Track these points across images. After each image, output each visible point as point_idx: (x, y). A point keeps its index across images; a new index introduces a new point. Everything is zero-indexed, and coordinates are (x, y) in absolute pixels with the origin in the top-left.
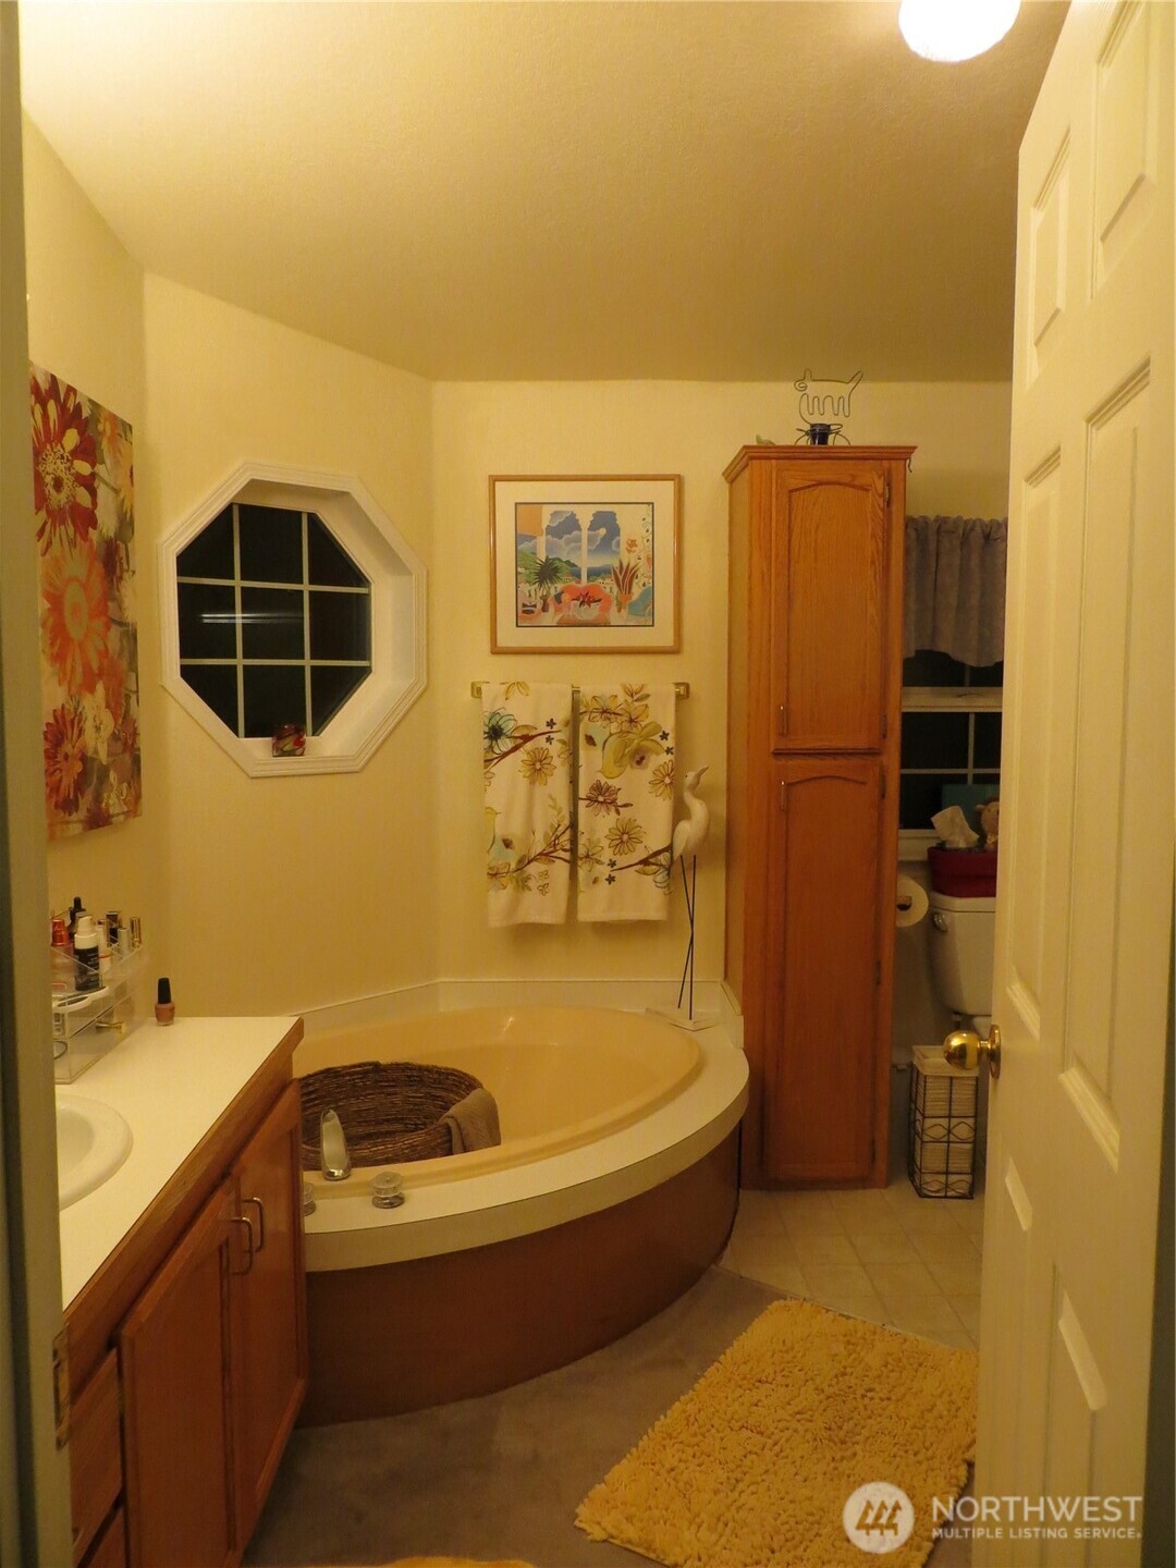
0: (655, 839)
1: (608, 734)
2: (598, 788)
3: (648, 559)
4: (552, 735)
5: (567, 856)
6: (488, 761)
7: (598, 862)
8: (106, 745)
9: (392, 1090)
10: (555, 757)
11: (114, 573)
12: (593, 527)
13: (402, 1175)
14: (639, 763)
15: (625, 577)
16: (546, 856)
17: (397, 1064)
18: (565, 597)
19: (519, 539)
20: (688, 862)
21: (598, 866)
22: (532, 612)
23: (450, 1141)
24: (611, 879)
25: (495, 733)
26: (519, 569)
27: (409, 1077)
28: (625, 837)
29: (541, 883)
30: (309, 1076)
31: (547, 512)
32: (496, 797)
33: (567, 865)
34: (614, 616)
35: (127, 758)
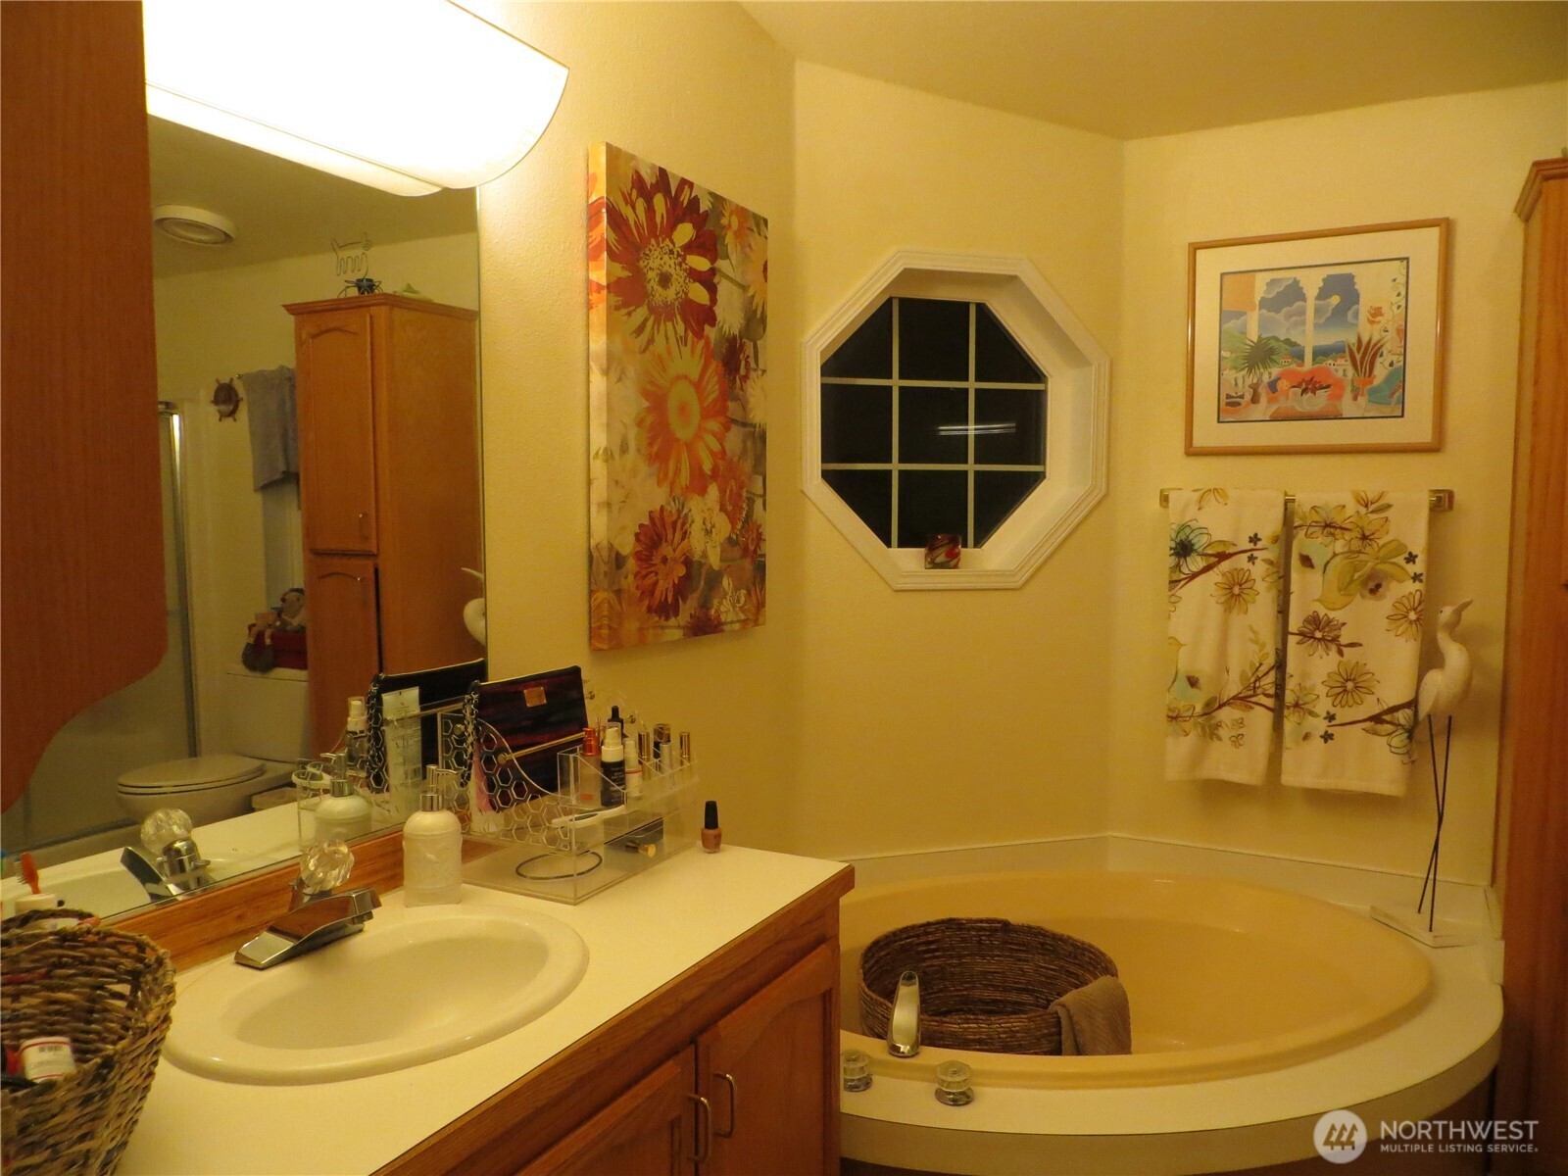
0: (1393, 688)
1: (1330, 555)
2: (1315, 621)
3: (1398, 331)
4: (1255, 554)
5: (1270, 702)
6: (1173, 583)
7: (1311, 713)
8: (718, 550)
9: (1023, 955)
10: (1259, 580)
11: (737, 370)
12: (1323, 294)
13: (973, 1067)
14: (1373, 591)
15: (1365, 356)
16: (1243, 700)
17: (1030, 927)
18: (1283, 385)
19: (1224, 316)
20: (1440, 725)
21: (1310, 718)
22: (1239, 404)
23: (1059, 1033)
24: (1327, 737)
25: (1183, 549)
26: (1223, 353)
27: (1042, 944)
28: (1350, 685)
29: (1234, 733)
30: (929, 924)
31: (1261, 283)
32: (1181, 624)
33: (1270, 715)
34: (1347, 406)
35: (747, 564)
